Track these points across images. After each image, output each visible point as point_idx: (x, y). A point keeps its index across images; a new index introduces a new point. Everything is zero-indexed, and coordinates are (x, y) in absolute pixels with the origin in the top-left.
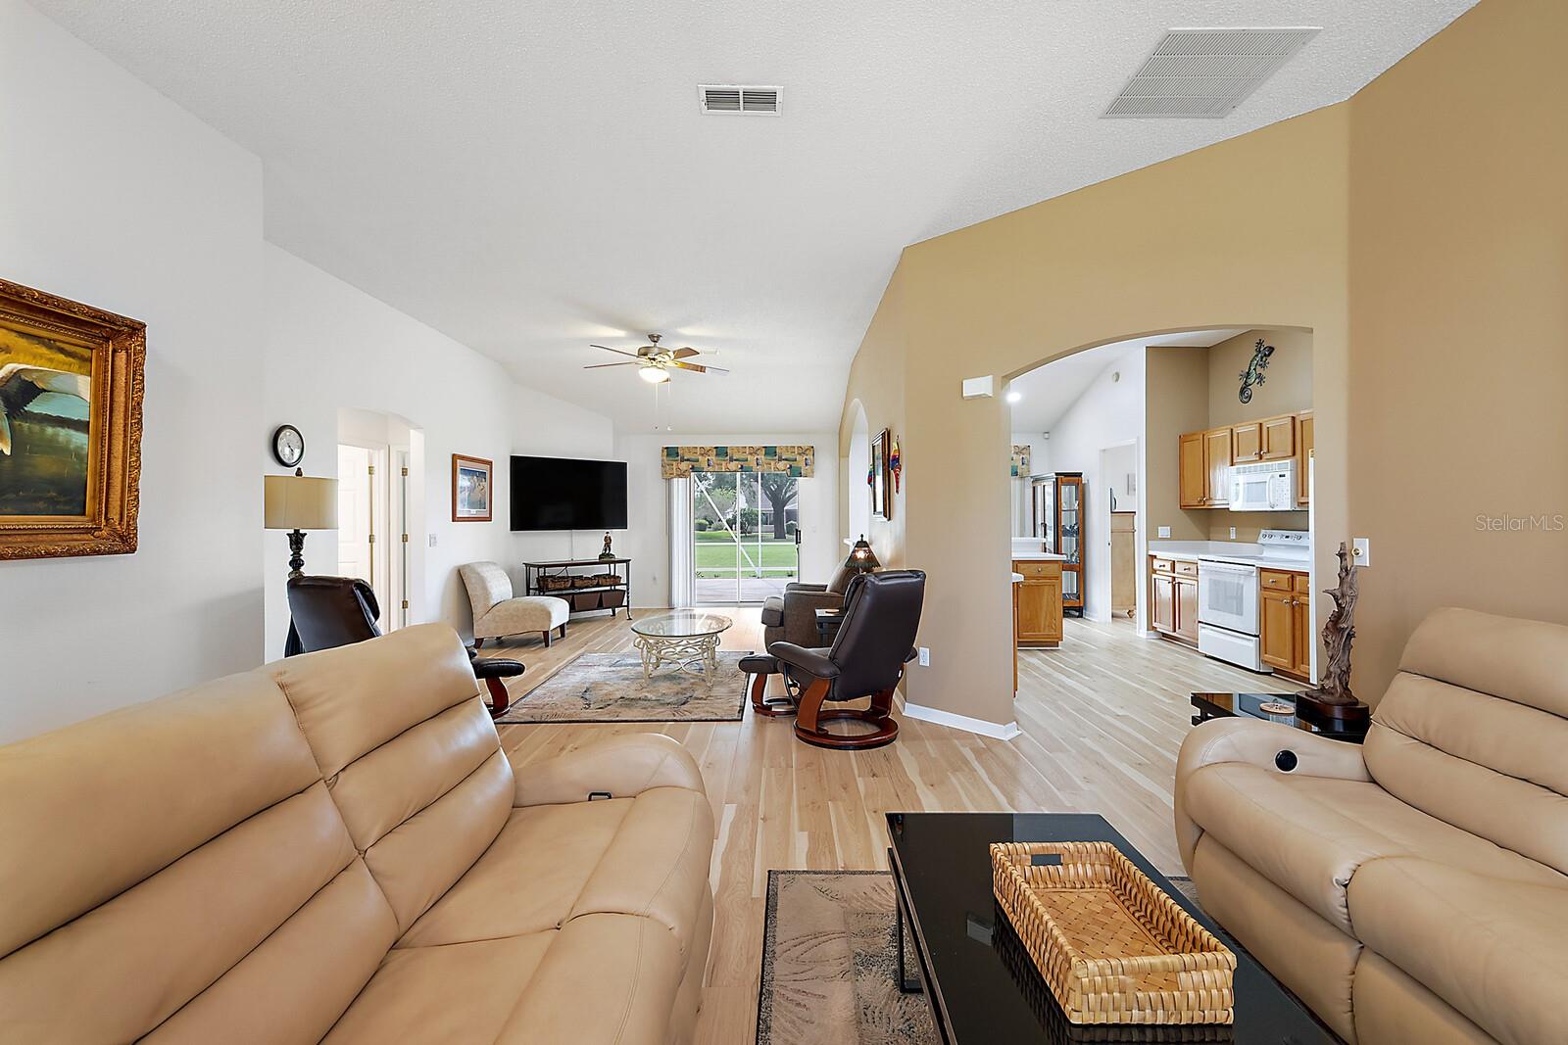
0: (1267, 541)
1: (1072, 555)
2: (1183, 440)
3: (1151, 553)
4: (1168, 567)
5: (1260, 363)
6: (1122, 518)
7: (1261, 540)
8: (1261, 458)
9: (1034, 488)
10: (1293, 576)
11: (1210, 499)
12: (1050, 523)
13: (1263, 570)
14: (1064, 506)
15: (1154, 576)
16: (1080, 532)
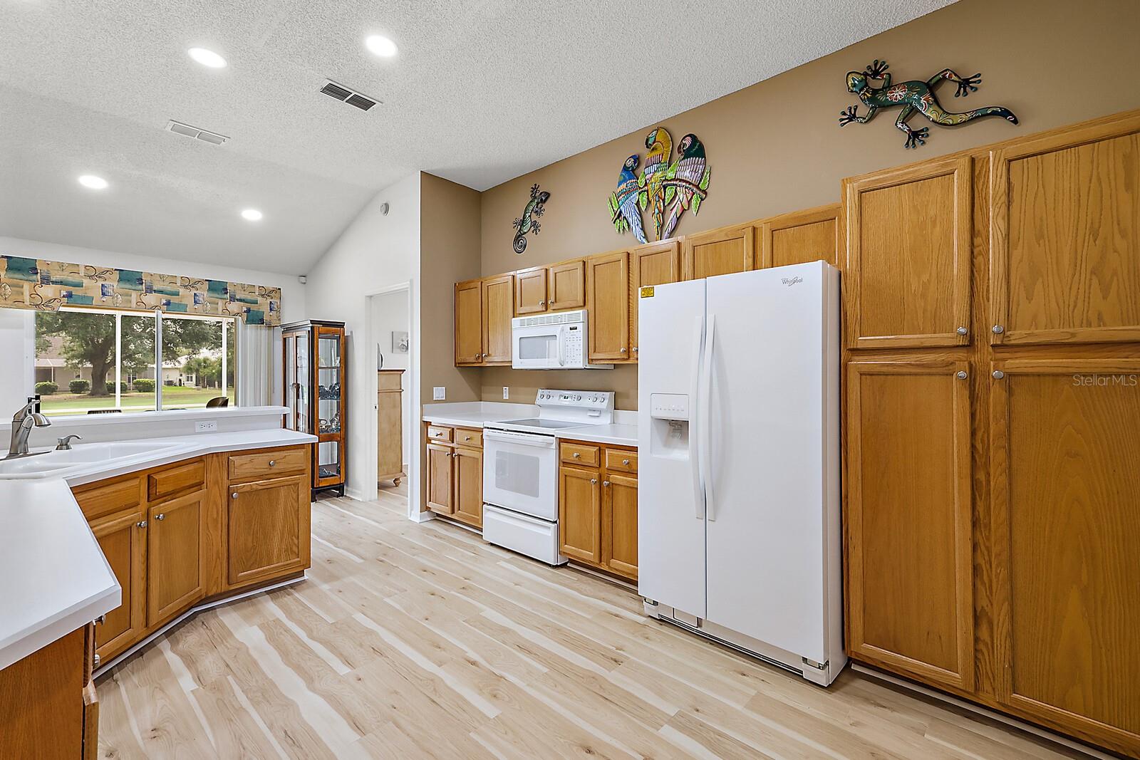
0: (544, 401)
1: (332, 421)
2: (459, 288)
3: (426, 419)
4: (446, 436)
5: (536, 209)
6: (390, 377)
7: (539, 401)
8: (547, 310)
9: (285, 339)
10: (600, 449)
11: (489, 355)
12: (304, 381)
13: (561, 441)
14: (322, 362)
15: (429, 446)
16: (342, 393)
